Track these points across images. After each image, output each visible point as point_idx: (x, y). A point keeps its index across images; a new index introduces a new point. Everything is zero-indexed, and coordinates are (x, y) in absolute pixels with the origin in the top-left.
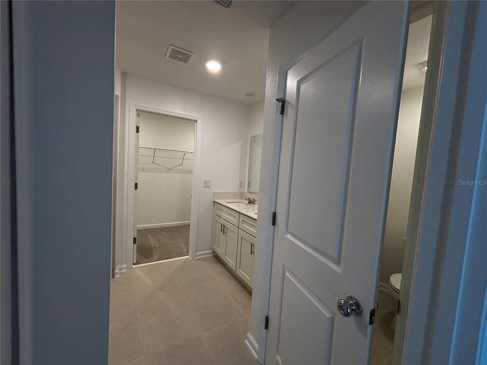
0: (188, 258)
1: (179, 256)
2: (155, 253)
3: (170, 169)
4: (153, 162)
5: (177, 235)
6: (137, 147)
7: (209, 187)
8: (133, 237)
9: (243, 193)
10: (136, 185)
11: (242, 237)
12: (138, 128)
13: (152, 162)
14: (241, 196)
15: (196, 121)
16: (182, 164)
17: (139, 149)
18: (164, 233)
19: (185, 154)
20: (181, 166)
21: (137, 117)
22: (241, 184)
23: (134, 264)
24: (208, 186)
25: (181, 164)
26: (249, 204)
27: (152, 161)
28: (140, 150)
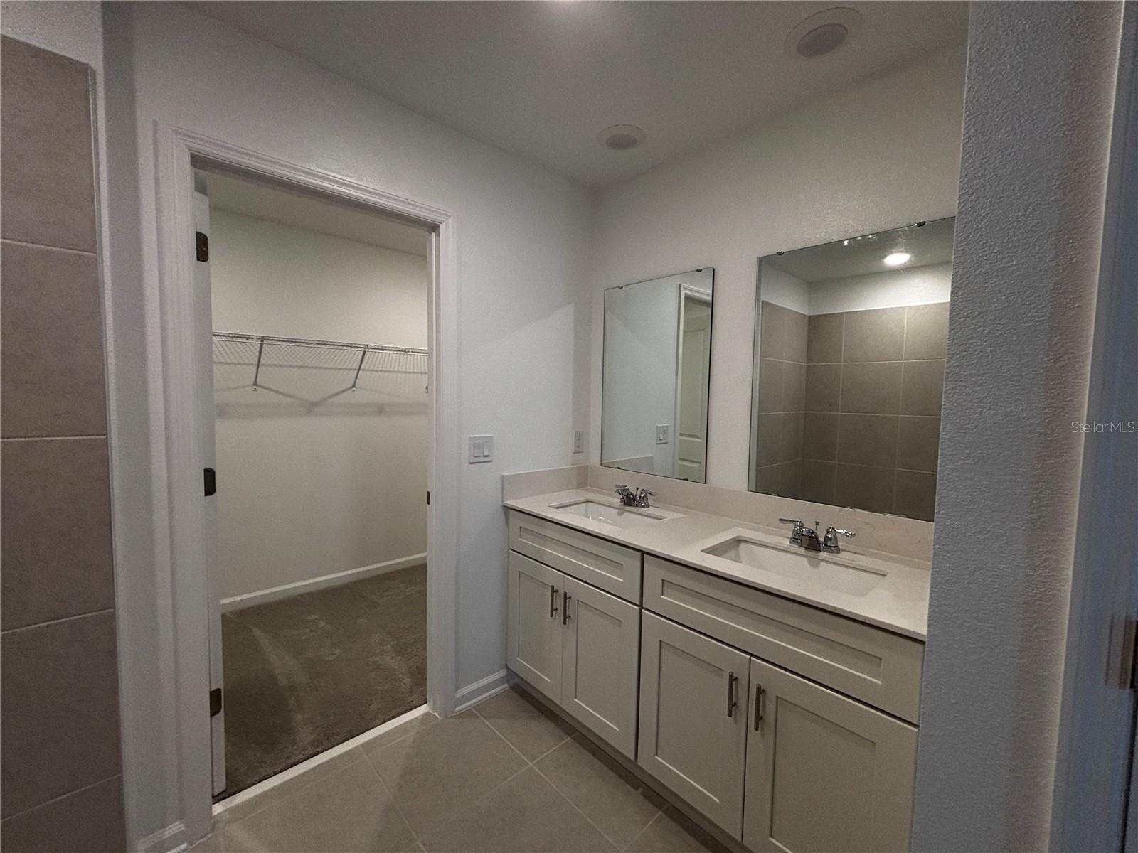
0: (426, 714)
1: (395, 711)
2: (299, 717)
3: (315, 404)
4: (255, 384)
5: (360, 621)
6: (206, 336)
7: (487, 459)
8: (208, 689)
9: (586, 467)
10: (210, 476)
11: (661, 641)
12: (202, 242)
13: (252, 383)
14: (582, 478)
15: (434, 228)
16: (354, 386)
17: (212, 341)
18: (313, 617)
19: (366, 353)
20: (350, 391)
21: (197, 194)
22: (579, 443)
23: (218, 798)
24: (485, 456)
25: (351, 386)
26: (628, 508)
27: (254, 379)
28: (218, 346)
